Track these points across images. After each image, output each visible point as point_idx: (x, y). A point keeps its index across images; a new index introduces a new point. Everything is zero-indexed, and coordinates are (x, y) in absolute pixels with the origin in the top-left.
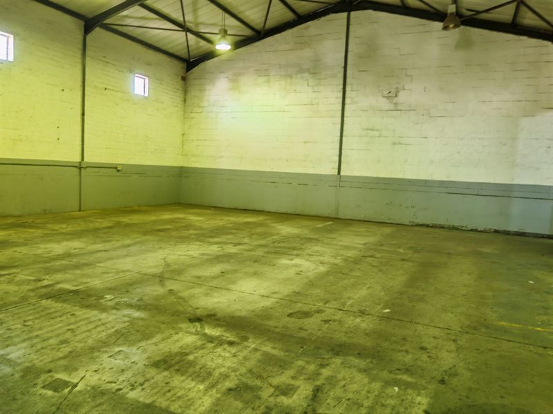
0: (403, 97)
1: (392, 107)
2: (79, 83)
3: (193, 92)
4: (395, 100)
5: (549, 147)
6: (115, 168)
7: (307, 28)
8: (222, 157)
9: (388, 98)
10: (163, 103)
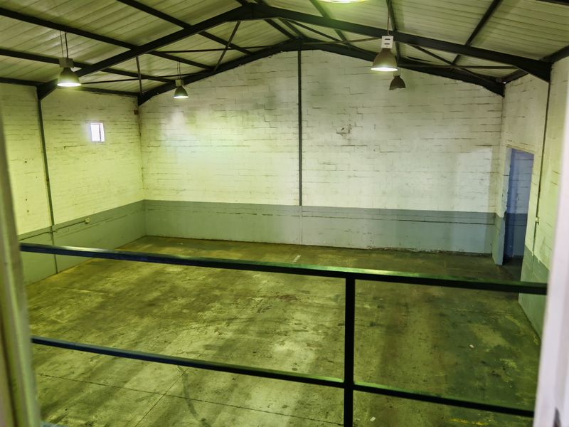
0: (355, 133)
1: (346, 142)
2: (40, 150)
3: (148, 126)
4: (348, 136)
5: (482, 180)
6: (83, 221)
7: (259, 65)
8: (185, 190)
9: (341, 134)
10: (119, 143)
